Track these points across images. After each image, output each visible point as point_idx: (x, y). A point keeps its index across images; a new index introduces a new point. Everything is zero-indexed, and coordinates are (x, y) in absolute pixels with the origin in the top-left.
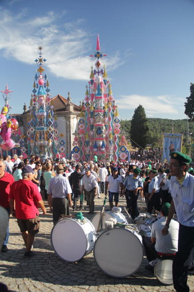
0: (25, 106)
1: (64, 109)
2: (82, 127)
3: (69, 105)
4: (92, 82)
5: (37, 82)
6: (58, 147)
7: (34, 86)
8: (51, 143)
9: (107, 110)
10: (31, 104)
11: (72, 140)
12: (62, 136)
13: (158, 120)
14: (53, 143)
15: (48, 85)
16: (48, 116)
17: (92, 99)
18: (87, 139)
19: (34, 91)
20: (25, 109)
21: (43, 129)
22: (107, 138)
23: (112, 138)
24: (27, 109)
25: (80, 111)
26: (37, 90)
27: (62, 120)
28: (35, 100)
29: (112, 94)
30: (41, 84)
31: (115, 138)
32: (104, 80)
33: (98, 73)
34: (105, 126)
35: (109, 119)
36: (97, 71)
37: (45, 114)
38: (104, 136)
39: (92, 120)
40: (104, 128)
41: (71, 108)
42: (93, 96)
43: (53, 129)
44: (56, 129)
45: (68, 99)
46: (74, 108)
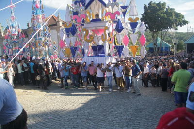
0: (28, 24)
1: (55, 25)
3: (58, 22)
5: (34, 6)
6: (53, 51)
7: (33, 9)
8: (47, 49)
10: (32, 22)
12: (54, 43)
14: (48, 48)
15: (42, 8)
16: (44, 30)
19: (33, 12)
20: (28, 26)
21: (41, 39)
24: (30, 26)
26: (35, 11)
27: (55, 32)
28: (34, 19)
30: (37, 7)
41: (61, 24)
43: (48, 39)
44: (50, 39)
45: (58, 17)
46: (63, 24)
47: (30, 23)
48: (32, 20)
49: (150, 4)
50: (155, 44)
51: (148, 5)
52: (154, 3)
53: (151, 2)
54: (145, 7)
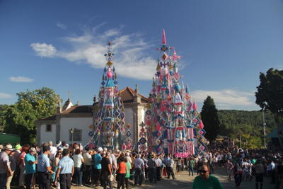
0: (95, 98)
1: (132, 101)
2: (149, 118)
3: (136, 97)
4: (158, 74)
5: (105, 75)
6: (125, 137)
7: (103, 79)
8: (117, 134)
10: (100, 96)
11: (139, 131)
12: (129, 127)
13: (234, 112)
14: (120, 133)
15: (116, 78)
16: (115, 107)
17: (159, 91)
19: (103, 83)
20: (95, 100)
21: (110, 120)
24: (97, 101)
25: (147, 102)
26: (106, 82)
27: (130, 111)
28: (103, 92)
30: (110, 77)
32: (170, 72)
33: (165, 65)
36: (163, 63)
37: (113, 105)
41: (139, 100)
42: (159, 87)
43: (120, 120)
44: (123, 120)
45: (136, 91)
46: (142, 100)
47: (97, 97)
48: (100, 93)
51: (265, 74)
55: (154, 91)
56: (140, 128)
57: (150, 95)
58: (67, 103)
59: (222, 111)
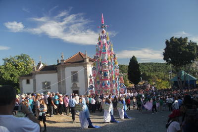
0: (58, 60)
1: (83, 61)
2: (94, 72)
3: (86, 59)
4: (100, 43)
9: (110, 61)
11: (89, 81)
17: (100, 54)
18: (98, 80)
20: (58, 62)
22: (110, 79)
23: (114, 79)
24: (60, 62)
25: (93, 62)
27: (82, 68)
29: (112, 50)
31: (116, 79)
32: (107, 42)
34: (109, 71)
35: (112, 66)
36: (102, 36)
38: (109, 77)
39: (101, 68)
40: (109, 72)
41: (87, 60)
42: (100, 52)
45: (85, 55)
46: (89, 60)
49: (172, 39)
50: (179, 78)
51: (169, 41)
52: (176, 38)
53: (173, 37)
54: (167, 42)
55: (97, 54)
56: (89, 79)
57: (95, 57)
58: (39, 65)
59: (143, 64)
